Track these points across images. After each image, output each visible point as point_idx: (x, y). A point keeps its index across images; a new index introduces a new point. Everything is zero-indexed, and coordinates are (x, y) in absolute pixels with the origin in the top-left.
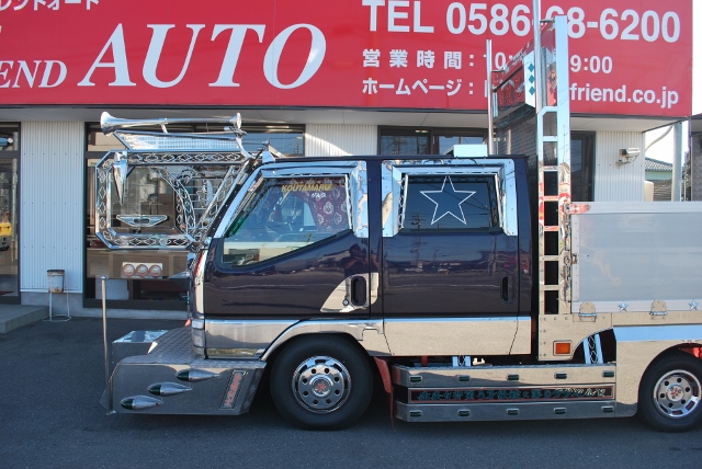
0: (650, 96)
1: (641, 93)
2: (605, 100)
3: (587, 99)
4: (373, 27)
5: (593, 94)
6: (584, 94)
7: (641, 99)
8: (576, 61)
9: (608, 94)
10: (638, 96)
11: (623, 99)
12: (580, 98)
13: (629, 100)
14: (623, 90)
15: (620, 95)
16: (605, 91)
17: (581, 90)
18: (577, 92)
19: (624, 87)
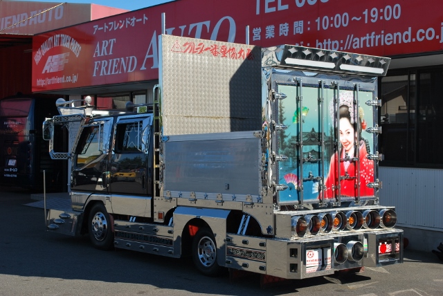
0: (430, 34)
1: (423, 32)
2: (395, 43)
3: (382, 44)
4: (258, 13)
5: (386, 39)
6: (380, 40)
7: (423, 37)
8: (374, 13)
9: (398, 36)
10: (421, 35)
11: (409, 40)
12: (377, 45)
13: (414, 40)
14: (409, 33)
15: (407, 37)
16: (395, 35)
17: (377, 37)
18: (375, 39)
19: (410, 28)
